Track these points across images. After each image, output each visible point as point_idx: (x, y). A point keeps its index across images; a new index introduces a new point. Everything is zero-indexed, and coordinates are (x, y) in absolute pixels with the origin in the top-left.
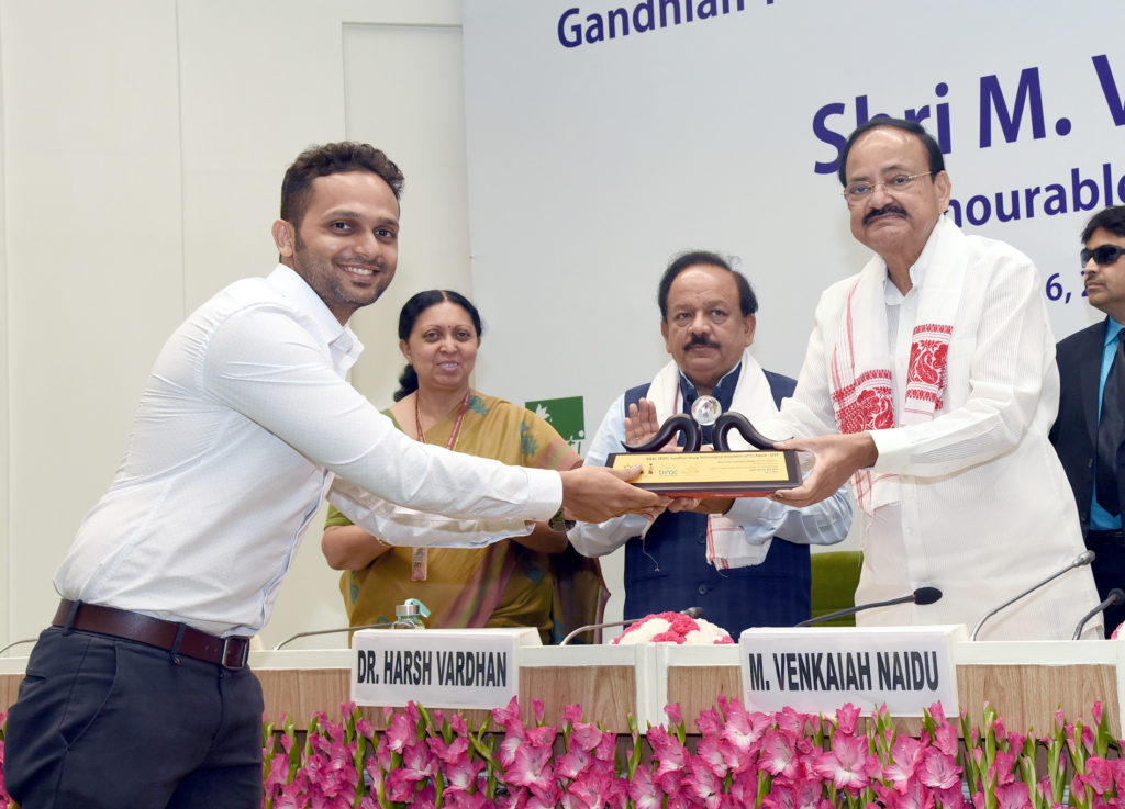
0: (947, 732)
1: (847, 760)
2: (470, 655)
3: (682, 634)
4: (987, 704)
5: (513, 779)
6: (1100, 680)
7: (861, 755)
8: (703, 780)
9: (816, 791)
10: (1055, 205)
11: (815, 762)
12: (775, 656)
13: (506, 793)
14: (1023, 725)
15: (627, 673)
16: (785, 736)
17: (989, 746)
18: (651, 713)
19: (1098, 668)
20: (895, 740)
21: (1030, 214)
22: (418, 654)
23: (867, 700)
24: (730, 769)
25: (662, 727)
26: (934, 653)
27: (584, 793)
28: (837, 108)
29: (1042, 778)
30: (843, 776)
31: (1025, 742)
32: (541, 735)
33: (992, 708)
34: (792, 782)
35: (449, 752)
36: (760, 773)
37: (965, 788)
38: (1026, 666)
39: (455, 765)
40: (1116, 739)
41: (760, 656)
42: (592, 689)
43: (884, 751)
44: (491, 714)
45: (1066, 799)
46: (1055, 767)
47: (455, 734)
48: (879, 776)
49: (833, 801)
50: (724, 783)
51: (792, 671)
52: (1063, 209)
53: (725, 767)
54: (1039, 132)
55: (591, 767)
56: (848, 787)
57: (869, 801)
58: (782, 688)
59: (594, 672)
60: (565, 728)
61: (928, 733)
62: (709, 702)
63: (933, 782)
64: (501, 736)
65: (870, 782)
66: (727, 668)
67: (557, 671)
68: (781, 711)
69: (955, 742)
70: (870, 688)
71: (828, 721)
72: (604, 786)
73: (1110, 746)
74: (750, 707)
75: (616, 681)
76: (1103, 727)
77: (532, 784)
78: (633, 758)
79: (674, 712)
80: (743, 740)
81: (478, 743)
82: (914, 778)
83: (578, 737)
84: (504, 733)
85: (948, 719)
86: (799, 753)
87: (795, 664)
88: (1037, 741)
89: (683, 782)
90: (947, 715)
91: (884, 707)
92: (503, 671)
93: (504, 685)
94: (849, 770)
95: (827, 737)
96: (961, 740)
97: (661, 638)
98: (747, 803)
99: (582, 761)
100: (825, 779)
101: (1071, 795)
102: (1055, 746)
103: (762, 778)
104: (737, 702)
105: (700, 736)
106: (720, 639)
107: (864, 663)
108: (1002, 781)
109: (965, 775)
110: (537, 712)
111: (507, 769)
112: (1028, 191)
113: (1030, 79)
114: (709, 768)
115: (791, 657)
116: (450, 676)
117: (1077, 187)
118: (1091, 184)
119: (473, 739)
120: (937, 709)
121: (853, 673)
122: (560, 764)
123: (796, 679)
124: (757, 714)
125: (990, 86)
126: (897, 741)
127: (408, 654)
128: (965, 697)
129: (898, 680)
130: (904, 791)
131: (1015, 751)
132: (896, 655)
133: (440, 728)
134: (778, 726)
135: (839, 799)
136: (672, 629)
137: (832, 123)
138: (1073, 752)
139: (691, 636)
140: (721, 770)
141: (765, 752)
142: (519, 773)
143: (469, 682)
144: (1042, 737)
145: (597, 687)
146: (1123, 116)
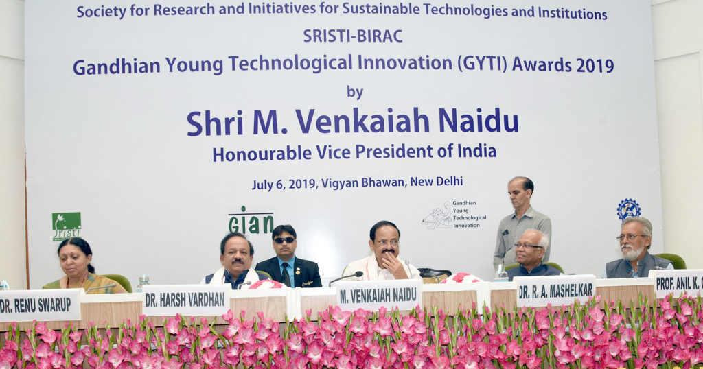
2: (206, 294)
4: (433, 305)
6: (471, 295)
7: (388, 324)
8: (324, 337)
10: (281, 157)
11: (373, 327)
12: (352, 291)
14: (445, 311)
15: (282, 299)
16: (359, 319)
17: (436, 318)
19: (471, 292)
21: (272, 159)
22: (178, 294)
23: (390, 305)
24: (336, 332)
25: (301, 319)
26: (415, 288)
28: (198, 114)
29: (451, 328)
30: (383, 332)
31: (446, 316)
34: (363, 335)
35: (201, 333)
36: (347, 333)
38: (446, 292)
39: (205, 338)
40: (477, 313)
41: (345, 291)
46: (456, 324)
48: (397, 331)
51: (358, 296)
52: (283, 158)
53: (334, 331)
54: (276, 131)
55: (271, 335)
58: (354, 302)
61: (414, 315)
64: (227, 325)
65: (393, 333)
68: (357, 310)
70: (389, 301)
71: (373, 313)
72: (277, 341)
73: (474, 316)
74: (341, 309)
75: (277, 302)
76: (474, 310)
77: (247, 343)
78: (287, 331)
79: (309, 312)
83: (264, 324)
84: (229, 324)
86: (365, 325)
87: (360, 293)
88: (450, 316)
89: (316, 338)
91: (396, 307)
92: (223, 301)
93: (223, 305)
94: (383, 329)
99: (266, 333)
102: (456, 317)
103: (348, 335)
104: (336, 308)
107: (388, 292)
108: (441, 329)
110: (243, 316)
112: (271, 151)
113: (273, 114)
114: (328, 332)
115: (358, 291)
117: (289, 152)
118: (294, 151)
120: (418, 307)
121: (382, 296)
123: (360, 299)
124: (346, 312)
125: (258, 114)
127: (173, 294)
128: (424, 303)
129: (401, 298)
132: (401, 289)
134: (355, 316)
137: (195, 118)
141: (350, 325)
142: (238, 339)
143: (206, 305)
144: (452, 314)
145: (268, 305)
146: (305, 130)
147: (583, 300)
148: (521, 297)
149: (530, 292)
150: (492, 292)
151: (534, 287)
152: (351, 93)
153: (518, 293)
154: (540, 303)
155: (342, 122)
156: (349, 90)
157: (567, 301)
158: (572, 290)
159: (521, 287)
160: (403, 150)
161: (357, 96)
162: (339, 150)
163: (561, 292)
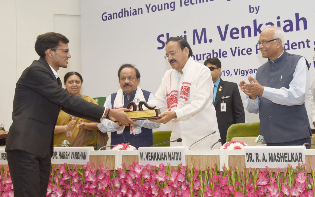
0: (183, 169)
1: (161, 175)
2: (78, 153)
3: (126, 148)
4: (192, 163)
5: (87, 180)
6: (216, 158)
7: (164, 174)
8: (130, 180)
9: (154, 182)
11: (154, 176)
12: (146, 153)
13: (86, 183)
14: (199, 168)
15: (113, 157)
16: (148, 170)
17: (192, 173)
18: (118, 165)
19: (215, 156)
20: (171, 171)
21: (203, 59)
22: (66, 152)
23: (166, 163)
24: (135, 178)
25: (121, 168)
26: (180, 152)
27: (103, 183)
28: (163, 36)
29: (203, 179)
30: (160, 179)
31: (200, 171)
32: (94, 170)
33: (193, 164)
34: (149, 180)
35: (73, 174)
36: (142, 179)
37: (187, 182)
38: (200, 155)
39: (75, 177)
40: (219, 171)
41: (142, 153)
42: (105, 160)
43: (169, 173)
44: (83, 166)
45: (208, 184)
46: (206, 177)
47: (75, 170)
48: (168, 179)
49: (158, 184)
50: (134, 181)
51: (149, 156)
53: (134, 177)
54: (206, 42)
55: (105, 177)
56: (161, 182)
57: (166, 184)
58: (147, 160)
59: (106, 157)
60: (99, 169)
61: (179, 170)
62: (131, 163)
63: (180, 180)
64: (85, 170)
65: (166, 180)
66: (136, 156)
67: (98, 156)
68: (147, 165)
69: (185, 172)
70: (166, 160)
71: (157, 167)
72: (108, 181)
73: (218, 172)
74: (140, 164)
75: (111, 158)
76: (216, 168)
77: (92, 181)
78: (114, 175)
79: (123, 165)
80: (138, 171)
81: (80, 172)
82: (176, 179)
83: (102, 171)
84: (86, 170)
85: (183, 167)
86: (151, 174)
87: (150, 155)
88: (202, 171)
89: (125, 180)
90: (183, 166)
91: (169, 164)
92: (85, 156)
93: (86, 159)
94: (162, 178)
95: (157, 171)
96: (186, 171)
97: (121, 149)
98: (139, 185)
99: (103, 176)
100: (156, 180)
101: (209, 183)
102: (206, 172)
103: (142, 180)
104: (137, 163)
105: (129, 170)
106: (134, 149)
107: (165, 155)
108: (195, 180)
109: (187, 178)
110: (93, 165)
111: (86, 178)
112: (203, 54)
113: (204, 30)
114: (131, 177)
115: (149, 153)
116: (74, 157)
117: (213, 54)
118: (216, 53)
119: (79, 171)
120: (181, 164)
121: (163, 157)
122: (98, 177)
123: (150, 158)
124: (142, 166)
125: (195, 32)
126: (172, 171)
127: (64, 152)
128: (187, 162)
129: (173, 158)
130: (173, 182)
131: (197, 173)
132: (172, 153)
133: (71, 169)
134: (146, 168)
135: (159, 184)
136: (123, 147)
137: (161, 39)
138: (210, 174)
139: (128, 149)
140: (134, 178)
141: (143, 174)
142: (89, 178)
143: (78, 159)
144: (203, 170)
145: (107, 160)
146: (223, 39)
147: (294, 165)
148: (248, 161)
149: (254, 157)
150: (229, 156)
151: (257, 154)
152: (252, 10)
153: (246, 158)
154: (262, 165)
155: (246, 31)
156: (250, 9)
157: (282, 165)
158: (285, 157)
159: (247, 154)
160: (288, 44)
161: (255, 11)
162: (245, 49)
163: (277, 158)
